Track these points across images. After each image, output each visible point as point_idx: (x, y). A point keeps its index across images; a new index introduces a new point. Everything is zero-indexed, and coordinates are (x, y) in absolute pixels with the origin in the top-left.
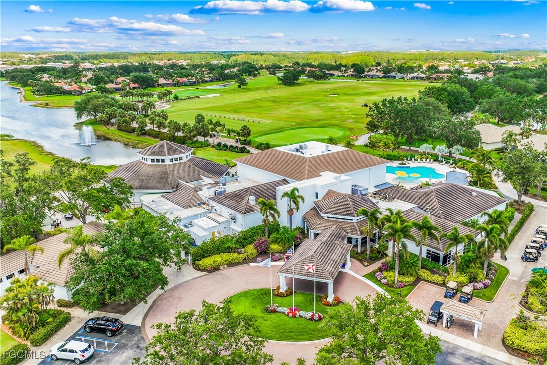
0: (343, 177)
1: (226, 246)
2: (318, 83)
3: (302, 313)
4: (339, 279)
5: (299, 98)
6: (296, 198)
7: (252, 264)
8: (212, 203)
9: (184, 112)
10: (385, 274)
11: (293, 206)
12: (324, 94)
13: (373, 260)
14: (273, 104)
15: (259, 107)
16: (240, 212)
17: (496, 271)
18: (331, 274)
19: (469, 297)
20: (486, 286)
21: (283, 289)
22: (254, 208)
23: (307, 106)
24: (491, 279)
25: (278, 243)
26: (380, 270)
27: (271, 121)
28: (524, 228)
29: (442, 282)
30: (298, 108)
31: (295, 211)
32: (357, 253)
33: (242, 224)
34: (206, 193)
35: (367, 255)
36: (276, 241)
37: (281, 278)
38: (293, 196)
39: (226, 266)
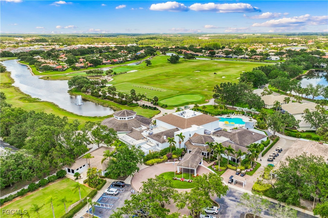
0: (201, 127)
1: (156, 156)
2: (190, 62)
3: (186, 180)
4: (198, 168)
5: (179, 73)
6: (182, 137)
7: (166, 163)
8: (148, 138)
9: (121, 84)
10: (215, 166)
11: (181, 140)
12: (193, 70)
13: (211, 161)
14: (167, 78)
15: (159, 80)
16: (160, 142)
17: (256, 165)
18: (196, 166)
19: (244, 174)
20: (251, 171)
21: (178, 172)
22: (166, 141)
23: (184, 79)
24: (253, 168)
25: (176, 155)
26: (214, 165)
27: (166, 90)
28: (272, 148)
29: (235, 169)
30: (179, 80)
31: (182, 142)
32: (206, 158)
33: (161, 147)
34: (145, 134)
35: (209, 159)
36: (175, 154)
37: (178, 168)
38: (181, 136)
39: (156, 164)
